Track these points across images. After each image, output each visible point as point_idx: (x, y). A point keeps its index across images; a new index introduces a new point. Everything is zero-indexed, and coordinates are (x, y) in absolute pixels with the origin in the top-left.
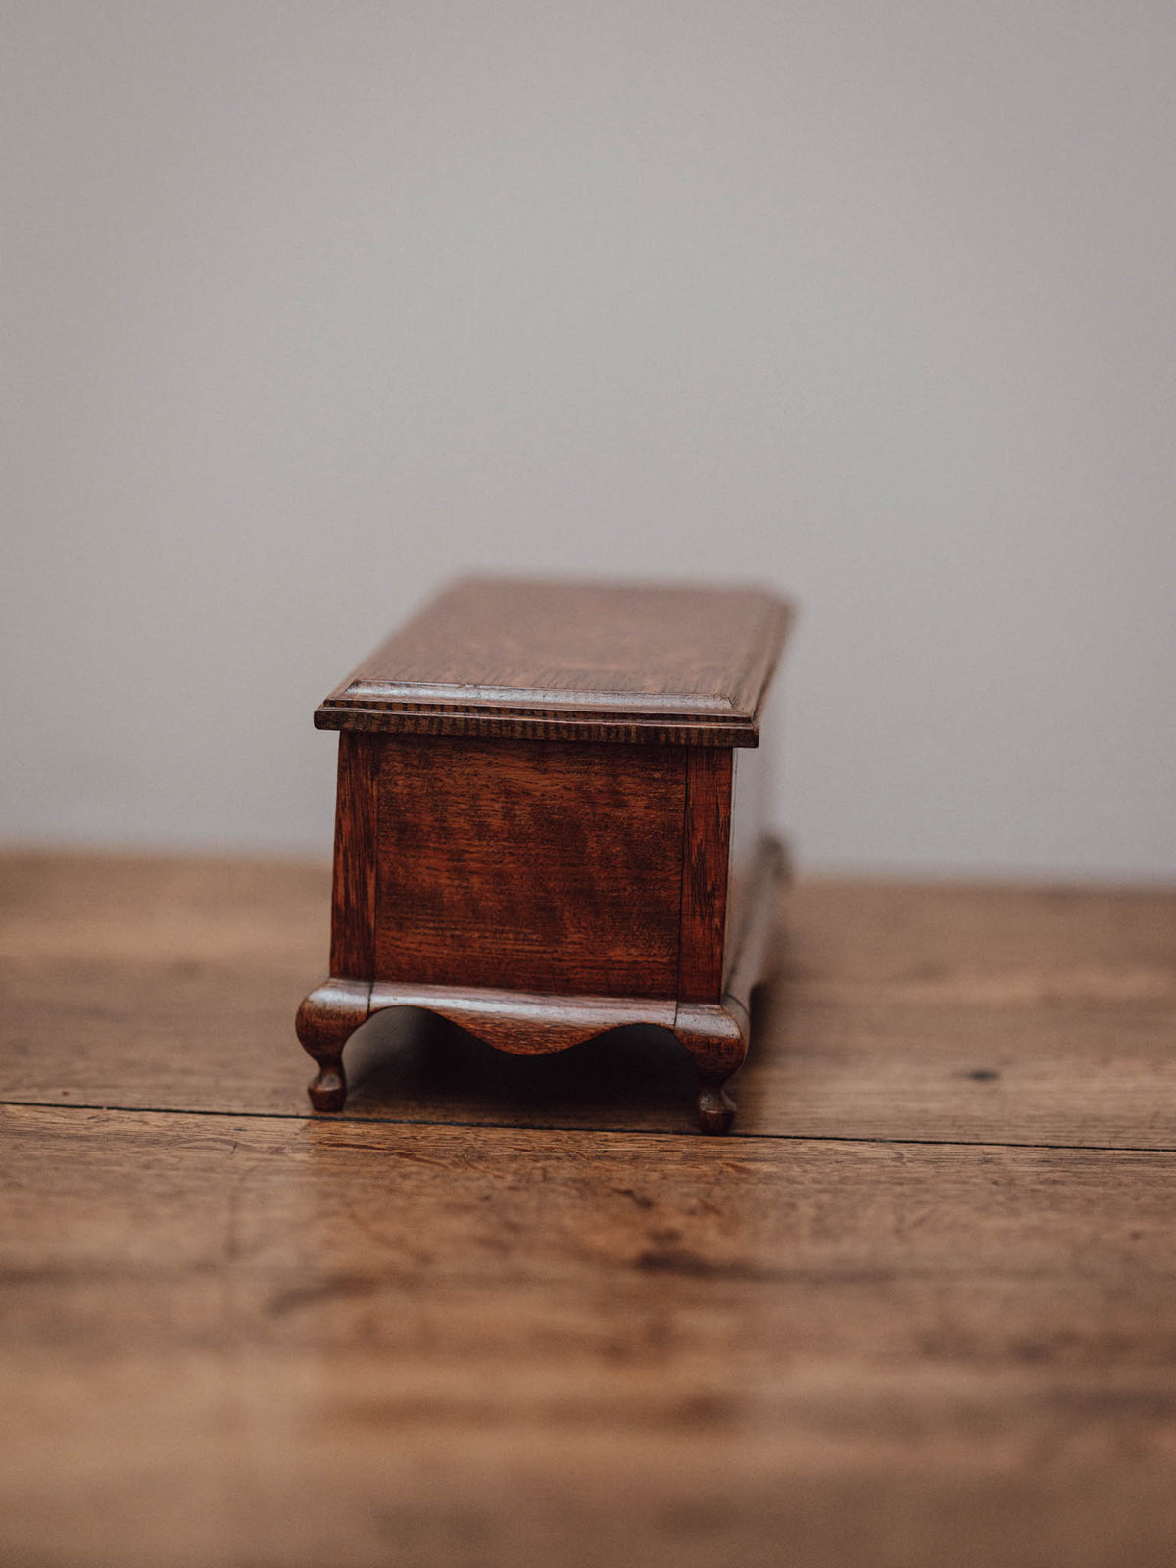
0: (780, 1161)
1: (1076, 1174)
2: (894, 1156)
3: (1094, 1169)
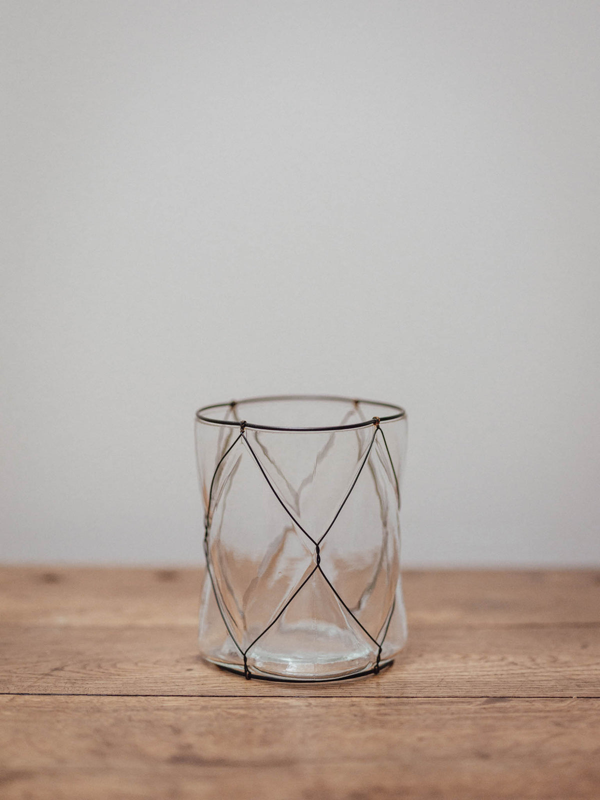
0: (249, 708)
1: (396, 710)
2: (307, 704)
3: (407, 707)
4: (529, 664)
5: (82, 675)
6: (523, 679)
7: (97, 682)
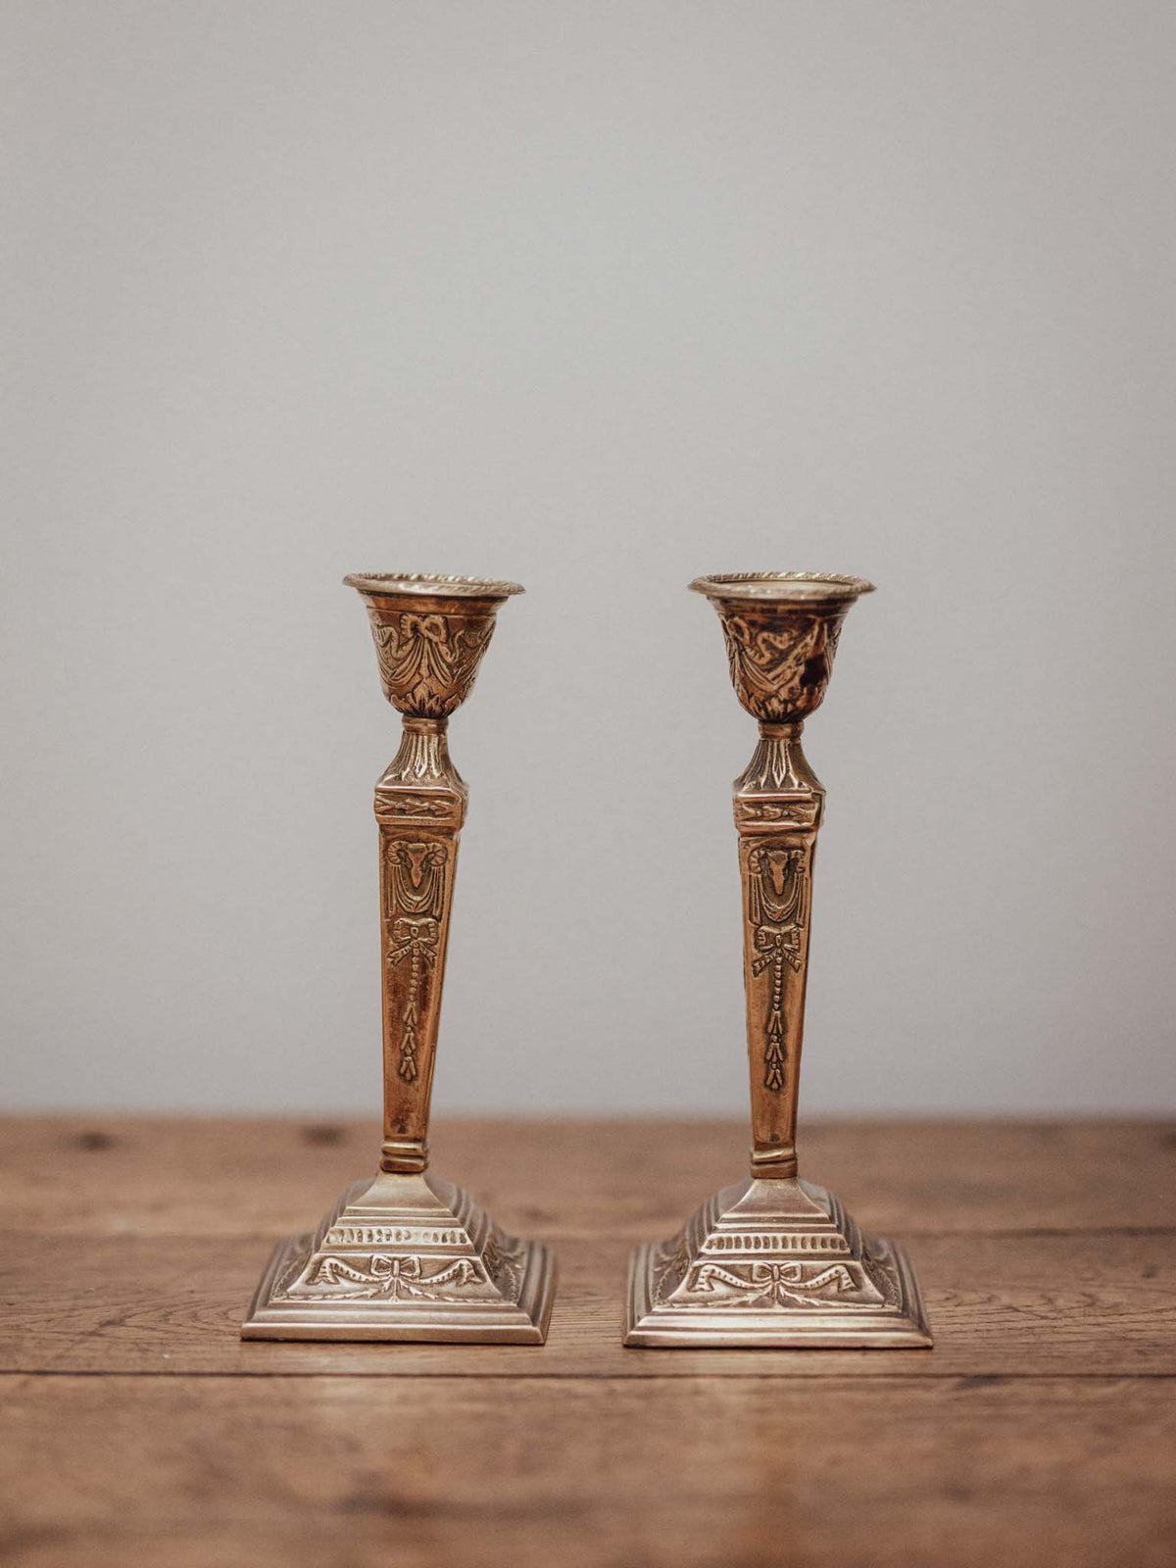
4: (1043, 1310)
5: (161, 1335)
6: (1031, 1339)
7: (192, 1348)
